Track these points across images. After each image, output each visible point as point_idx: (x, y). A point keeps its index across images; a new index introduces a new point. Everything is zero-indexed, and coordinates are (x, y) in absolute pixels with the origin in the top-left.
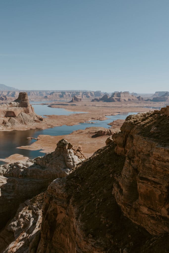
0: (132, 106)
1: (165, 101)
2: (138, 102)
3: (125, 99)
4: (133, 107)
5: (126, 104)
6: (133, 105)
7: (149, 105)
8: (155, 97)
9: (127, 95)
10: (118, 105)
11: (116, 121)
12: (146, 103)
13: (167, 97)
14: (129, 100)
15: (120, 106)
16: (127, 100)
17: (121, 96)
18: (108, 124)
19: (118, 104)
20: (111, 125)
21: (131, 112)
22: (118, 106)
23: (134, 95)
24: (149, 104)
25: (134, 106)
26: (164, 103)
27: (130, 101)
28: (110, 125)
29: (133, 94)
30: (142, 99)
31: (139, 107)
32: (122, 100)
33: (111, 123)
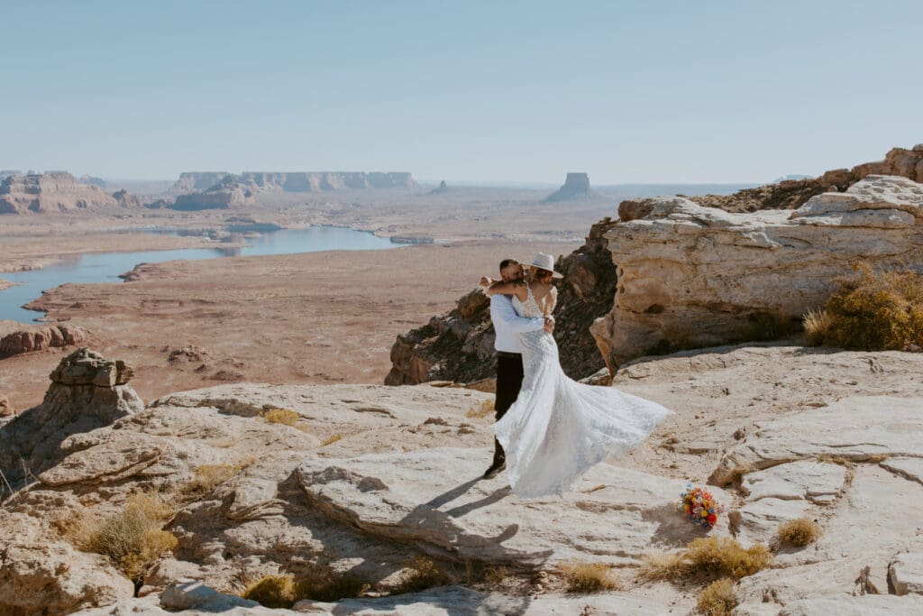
0: (96, 229)
1: (224, 206)
2: (121, 214)
3: (61, 203)
4: (102, 233)
5: (71, 224)
6: (101, 224)
7: (166, 224)
8: (182, 192)
9: (69, 186)
10: (33, 227)
11: (56, 293)
12: (154, 216)
13: (230, 194)
14: (79, 204)
15: (44, 229)
16: (71, 205)
17: (40, 190)
18: (24, 307)
19: (31, 224)
20: (40, 310)
21: (104, 252)
22: (33, 229)
23: (95, 185)
24: (167, 220)
25: (105, 229)
26: (223, 215)
27: (82, 209)
28: (34, 309)
29: (95, 183)
30: (135, 199)
31: (130, 234)
32: (51, 208)
33: (36, 301)
